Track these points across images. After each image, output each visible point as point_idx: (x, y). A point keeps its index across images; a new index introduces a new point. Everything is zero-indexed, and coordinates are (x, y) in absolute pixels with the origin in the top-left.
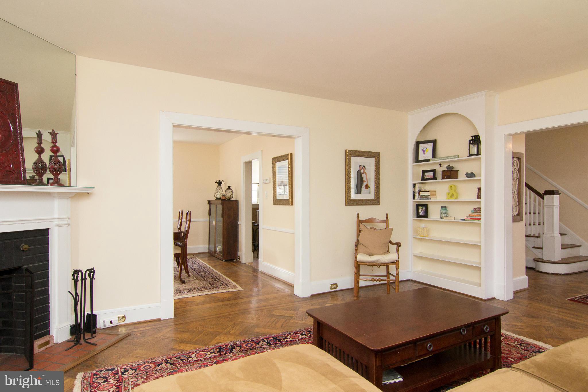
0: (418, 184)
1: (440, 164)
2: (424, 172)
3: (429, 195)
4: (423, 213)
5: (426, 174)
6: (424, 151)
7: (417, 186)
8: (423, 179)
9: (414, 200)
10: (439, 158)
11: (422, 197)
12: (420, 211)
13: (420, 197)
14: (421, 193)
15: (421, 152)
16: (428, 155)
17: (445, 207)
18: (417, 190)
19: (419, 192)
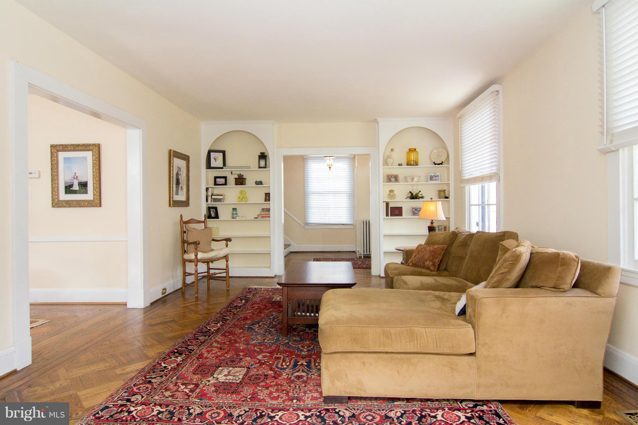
0: (211, 188)
1: (232, 172)
2: (216, 178)
3: (222, 199)
4: (214, 215)
5: (217, 179)
6: (215, 159)
7: (210, 190)
8: (216, 184)
9: (207, 203)
10: (228, 167)
11: (215, 200)
12: (212, 213)
13: (212, 200)
14: (213, 197)
15: (212, 160)
16: (220, 163)
17: (236, 209)
18: (210, 194)
19: (212, 195)
